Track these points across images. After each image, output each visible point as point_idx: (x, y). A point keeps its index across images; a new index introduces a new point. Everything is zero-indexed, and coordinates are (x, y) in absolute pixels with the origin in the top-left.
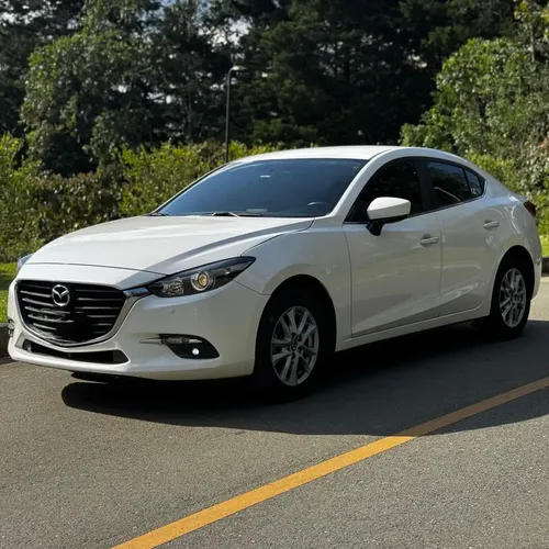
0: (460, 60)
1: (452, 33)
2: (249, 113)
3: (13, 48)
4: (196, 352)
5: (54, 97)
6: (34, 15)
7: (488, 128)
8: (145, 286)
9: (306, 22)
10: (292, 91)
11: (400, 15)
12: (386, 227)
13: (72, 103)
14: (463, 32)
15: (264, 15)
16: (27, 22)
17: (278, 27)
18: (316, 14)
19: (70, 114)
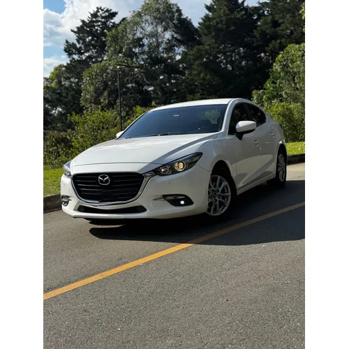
0: (284, 55)
1: (281, 43)
2: (185, 92)
3: (78, 71)
4: (182, 202)
5: (95, 92)
6: (87, 54)
7: (297, 89)
8: (153, 171)
9: (209, 45)
10: (204, 79)
11: (255, 36)
12: (245, 136)
13: (106, 94)
14: (286, 42)
15: (190, 44)
16: (84, 58)
17: (195, 49)
18: (213, 40)
19: (105, 99)
